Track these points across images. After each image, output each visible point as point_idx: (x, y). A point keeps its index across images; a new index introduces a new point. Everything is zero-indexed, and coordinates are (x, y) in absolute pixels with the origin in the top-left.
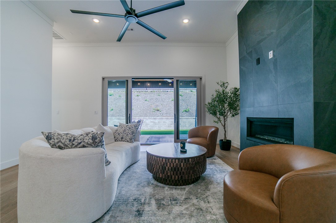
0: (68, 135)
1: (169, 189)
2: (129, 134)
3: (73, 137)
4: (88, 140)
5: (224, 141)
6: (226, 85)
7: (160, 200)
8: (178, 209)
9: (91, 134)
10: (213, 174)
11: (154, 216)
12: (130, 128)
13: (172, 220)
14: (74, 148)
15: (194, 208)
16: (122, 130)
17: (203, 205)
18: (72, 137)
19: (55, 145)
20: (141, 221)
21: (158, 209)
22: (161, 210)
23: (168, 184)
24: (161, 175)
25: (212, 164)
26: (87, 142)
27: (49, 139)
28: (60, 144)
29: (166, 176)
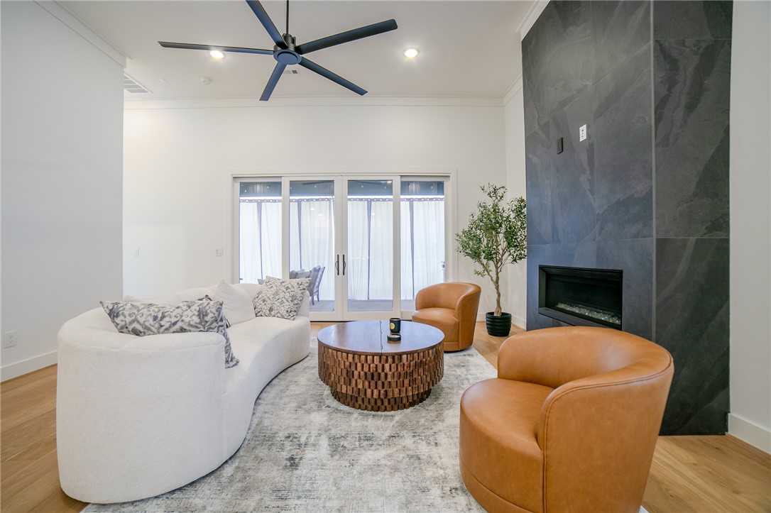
0: (152, 308)
1: (360, 417)
2: (285, 300)
3: (161, 311)
4: (191, 317)
5: (495, 315)
6: (500, 192)
7: (337, 438)
8: (371, 457)
9: (196, 305)
10: (460, 387)
11: (322, 469)
12: (287, 288)
13: (356, 477)
14: (163, 333)
15: (404, 455)
16: (270, 293)
17: (423, 449)
18: (159, 311)
19: (127, 328)
20: (295, 478)
21: (332, 456)
22: (336, 457)
23: (360, 408)
24: (344, 387)
25: (463, 366)
26: (189, 322)
27: (114, 316)
28: (135, 325)
29: (355, 389)
